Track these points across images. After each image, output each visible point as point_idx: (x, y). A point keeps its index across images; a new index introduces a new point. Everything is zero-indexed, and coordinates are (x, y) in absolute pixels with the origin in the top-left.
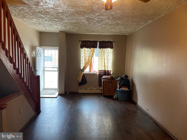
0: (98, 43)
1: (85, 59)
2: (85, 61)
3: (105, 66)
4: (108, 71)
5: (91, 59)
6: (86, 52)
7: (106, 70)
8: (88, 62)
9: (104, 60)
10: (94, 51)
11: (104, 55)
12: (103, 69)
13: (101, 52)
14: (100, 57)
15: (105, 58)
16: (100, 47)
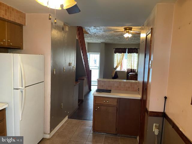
0: (127, 50)
1: (117, 61)
2: (117, 62)
3: (131, 66)
4: (134, 69)
5: (122, 60)
6: (118, 56)
7: (133, 69)
8: (119, 63)
9: (131, 62)
10: (124, 55)
11: (131, 58)
12: (130, 68)
13: (129, 56)
14: (128, 60)
15: (132, 60)
16: (128, 53)
